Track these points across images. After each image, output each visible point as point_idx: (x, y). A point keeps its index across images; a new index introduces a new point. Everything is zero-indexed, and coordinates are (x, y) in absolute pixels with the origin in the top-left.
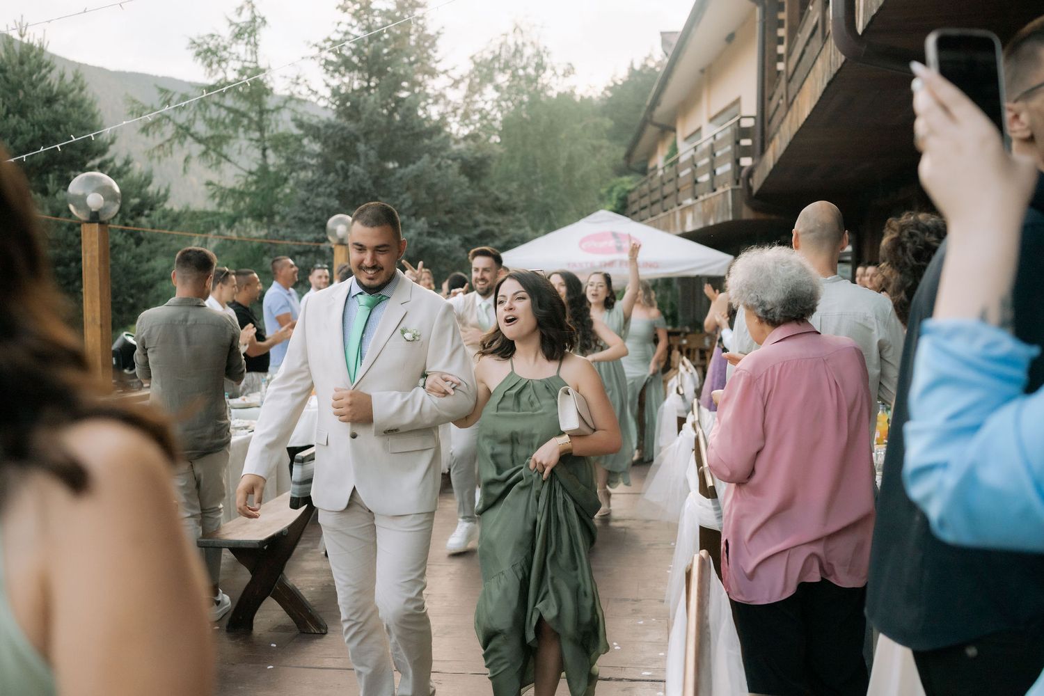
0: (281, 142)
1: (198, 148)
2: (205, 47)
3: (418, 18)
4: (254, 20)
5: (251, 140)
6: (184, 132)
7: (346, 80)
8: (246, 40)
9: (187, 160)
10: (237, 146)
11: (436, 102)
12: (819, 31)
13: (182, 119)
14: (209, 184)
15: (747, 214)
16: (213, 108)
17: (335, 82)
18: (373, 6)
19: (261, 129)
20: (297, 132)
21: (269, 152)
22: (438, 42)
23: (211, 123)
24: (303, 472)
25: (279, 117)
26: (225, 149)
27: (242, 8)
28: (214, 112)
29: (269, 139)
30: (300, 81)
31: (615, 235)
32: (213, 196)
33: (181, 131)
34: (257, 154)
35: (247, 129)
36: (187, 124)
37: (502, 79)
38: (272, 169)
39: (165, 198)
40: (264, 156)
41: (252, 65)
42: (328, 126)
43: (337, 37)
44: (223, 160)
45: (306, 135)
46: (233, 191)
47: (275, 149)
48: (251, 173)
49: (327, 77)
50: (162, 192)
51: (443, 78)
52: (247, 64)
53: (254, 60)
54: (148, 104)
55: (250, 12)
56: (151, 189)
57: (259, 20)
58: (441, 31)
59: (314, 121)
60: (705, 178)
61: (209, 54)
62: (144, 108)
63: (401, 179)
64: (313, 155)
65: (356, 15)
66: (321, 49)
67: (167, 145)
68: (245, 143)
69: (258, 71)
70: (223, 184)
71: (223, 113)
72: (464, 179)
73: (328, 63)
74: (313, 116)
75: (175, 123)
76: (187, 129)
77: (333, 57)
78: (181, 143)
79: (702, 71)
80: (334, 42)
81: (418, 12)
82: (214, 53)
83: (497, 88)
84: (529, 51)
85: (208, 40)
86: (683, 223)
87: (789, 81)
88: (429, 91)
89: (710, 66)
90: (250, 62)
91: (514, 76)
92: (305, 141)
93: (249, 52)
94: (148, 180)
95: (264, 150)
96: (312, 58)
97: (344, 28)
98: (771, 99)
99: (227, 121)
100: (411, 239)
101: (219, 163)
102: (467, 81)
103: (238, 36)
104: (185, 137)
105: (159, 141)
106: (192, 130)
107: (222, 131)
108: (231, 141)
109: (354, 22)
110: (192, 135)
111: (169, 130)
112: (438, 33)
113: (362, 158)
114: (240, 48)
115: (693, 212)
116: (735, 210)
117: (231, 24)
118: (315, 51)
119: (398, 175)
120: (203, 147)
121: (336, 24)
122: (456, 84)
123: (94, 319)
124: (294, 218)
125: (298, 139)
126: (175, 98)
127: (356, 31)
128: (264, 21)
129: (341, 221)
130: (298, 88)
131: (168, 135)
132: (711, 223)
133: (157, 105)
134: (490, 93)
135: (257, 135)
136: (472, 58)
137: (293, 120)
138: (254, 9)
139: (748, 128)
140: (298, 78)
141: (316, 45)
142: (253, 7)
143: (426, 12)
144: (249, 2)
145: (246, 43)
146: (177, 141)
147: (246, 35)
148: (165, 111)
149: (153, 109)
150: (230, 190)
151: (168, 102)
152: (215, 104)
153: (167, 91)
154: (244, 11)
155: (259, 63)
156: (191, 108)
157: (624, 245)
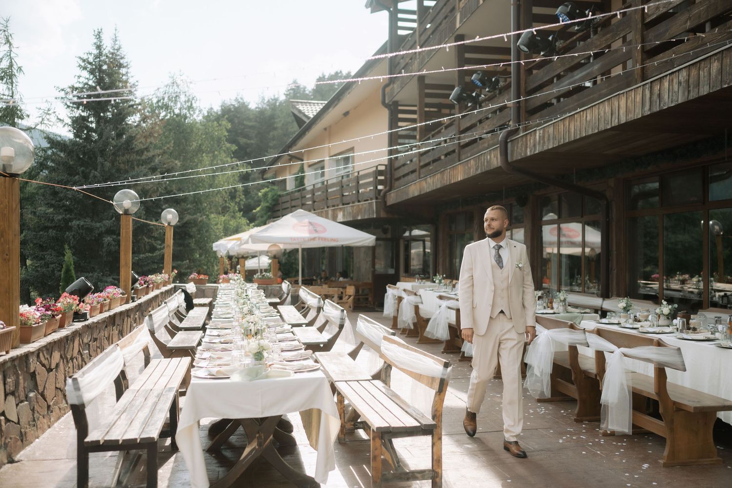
3: (123, 75)
4: (11, 68)
8: (5, 81)
15: (383, 215)
18: (104, 68)
27: (2, 59)
31: (312, 224)
43: (77, 85)
52: (5, 97)
53: (11, 94)
55: (8, 62)
57: (15, 68)
58: (136, 84)
60: (350, 194)
65: (92, 72)
66: (67, 93)
79: (325, 129)
80: (76, 88)
81: (123, 71)
86: (335, 216)
89: (330, 126)
90: (8, 96)
93: (7, 89)
97: (82, 80)
109: (91, 77)
113: (99, 167)
114: (1, 86)
115: (344, 212)
116: (378, 212)
118: (62, 94)
121: (77, 77)
127: (90, 83)
128: (20, 69)
130: (48, 117)
132: (359, 218)
137: (45, 138)
138: (13, 61)
139: (382, 171)
140: (49, 110)
141: (63, 90)
142: (11, 58)
143: (129, 71)
144: (9, 55)
145: (6, 83)
147: (6, 78)
154: (4, 61)
155: (15, 97)
157: (318, 229)
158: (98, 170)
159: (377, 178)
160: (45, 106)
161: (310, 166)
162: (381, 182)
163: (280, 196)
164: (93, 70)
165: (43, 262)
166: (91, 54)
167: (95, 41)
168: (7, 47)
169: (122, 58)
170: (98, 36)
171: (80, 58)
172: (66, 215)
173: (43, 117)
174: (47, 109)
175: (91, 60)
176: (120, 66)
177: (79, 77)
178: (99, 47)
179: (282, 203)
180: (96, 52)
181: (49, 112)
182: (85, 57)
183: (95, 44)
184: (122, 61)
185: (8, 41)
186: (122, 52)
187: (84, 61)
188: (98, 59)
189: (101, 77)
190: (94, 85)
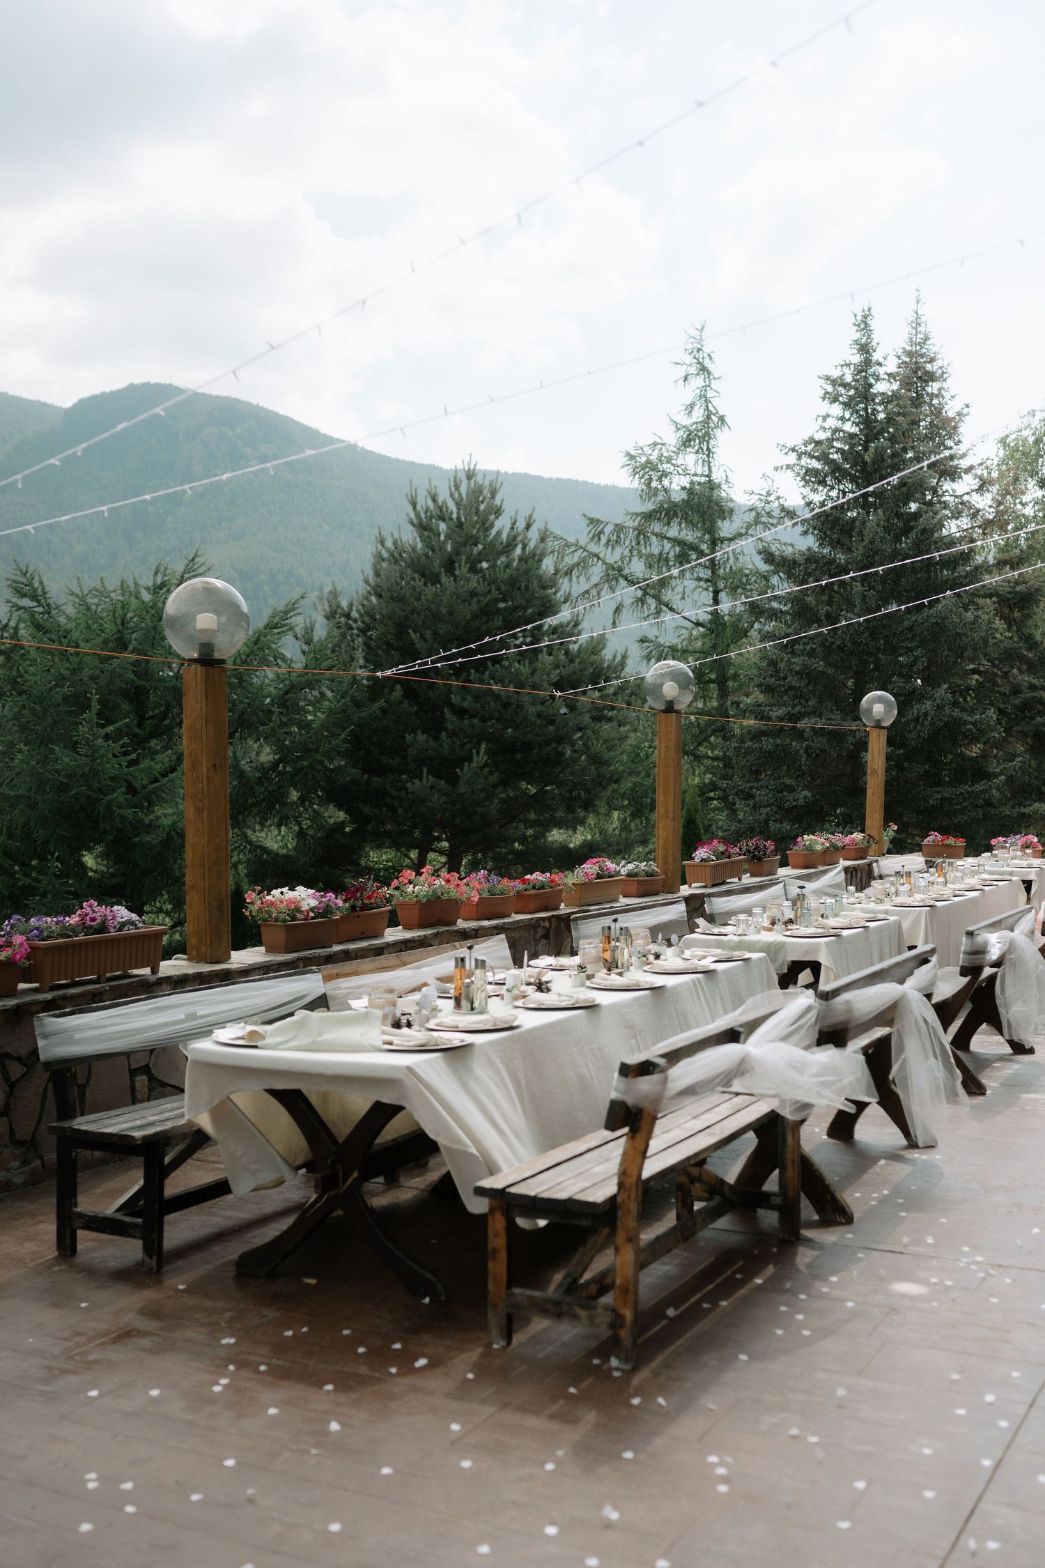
0: (740, 582)
1: (632, 594)
2: (643, 459)
3: (932, 396)
4: (708, 417)
5: (699, 579)
6: (615, 575)
7: (834, 494)
8: (697, 448)
9: (618, 610)
10: (679, 589)
11: (957, 515)
13: (613, 557)
14: (644, 641)
16: (654, 539)
17: (817, 498)
18: (873, 391)
19: (714, 565)
20: (764, 567)
21: (722, 595)
22: (961, 428)
23: (651, 561)
25: (740, 548)
26: (667, 595)
27: (691, 406)
28: (655, 547)
29: (724, 578)
32: (648, 657)
33: (611, 572)
34: (707, 597)
35: (695, 566)
36: (620, 563)
38: (727, 618)
40: (716, 601)
41: (703, 479)
42: (811, 558)
43: (822, 436)
44: (664, 608)
45: (775, 572)
47: (731, 591)
48: (698, 624)
49: (807, 491)
51: (968, 478)
52: (696, 479)
53: (707, 473)
54: (571, 539)
55: (702, 411)
57: (715, 419)
58: (965, 411)
59: (789, 551)
61: (648, 469)
62: (567, 545)
63: (910, 629)
64: (785, 599)
65: (849, 404)
66: (800, 456)
67: (594, 592)
68: (690, 584)
69: (712, 486)
70: (661, 640)
71: (667, 546)
73: (809, 471)
74: (785, 544)
75: (604, 563)
76: (620, 570)
77: (815, 464)
78: (612, 589)
80: (818, 443)
81: (933, 387)
82: (655, 469)
85: (648, 450)
88: (948, 499)
90: (702, 476)
92: (775, 580)
93: (700, 462)
95: (716, 593)
96: (788, 467)
97: (831, 423)
99: (672, 554)
100: (926, 714)
101: (658, 613)
103: (687, 443)
104: (617, 580)
105: (586, 587)
106: (626, 571)
107: (665, 571)
108: (675, 585)
109: (847, 415)
110: (626, 578)
111: (597, 572)
112: (959, 414)
113: (859, 602)
114: (690, 459)
117: (679, 427)
118: (792, 459)
119: (907, 624)
120: (638, 593)
121: (820, 419)
122: (985, 485)
124: (762, 685)
125: (765, 577)
126: (609, 529)
127: (850, 428)
128: (722, 420)
129: (878, 700)
130: (768, 508)
131: (595, 580)
133: (582, 543)
135: (708, 573)
136: (1003, 442)
137: (760, 553)
138: (710, 405)
140: (769, 494)
141: (793, 450)
142: (708, 401)
143: (945, 385)
144: (703, 397)
145: (697, 452)
146: (606, 585)
147: (697, 441)
148: (593, 548)
149: (578, 547)
150: (670, 647)
151: (598, 536)
152: (657, 535)
153: (598, 521)
154: (696, 408)
155: (714, 477)
156: (627, 543)
160: (760, 487)
164: (851, 398)
165: (751, 802)
166: (848, 365)
167: (858, 335)
168: (698, 382)
169: (932, 360)
170: (864, 324)
171: (827, 378)
172: (794, 706)
173: (760, 510)
174: (764, 493)
175: (848, 379)
176: (930, 377)
177: (825, 418)
178: (865, 349)
180: (857, 359)
181: (769, 499)
182: (836, 374)
183: (856, 342)
184: (929, 367)
185: (703, 369)
186: (933, 347)
187: (834, 382)
188: (864, 374)
189: (870, 411)
190: (855, 430)
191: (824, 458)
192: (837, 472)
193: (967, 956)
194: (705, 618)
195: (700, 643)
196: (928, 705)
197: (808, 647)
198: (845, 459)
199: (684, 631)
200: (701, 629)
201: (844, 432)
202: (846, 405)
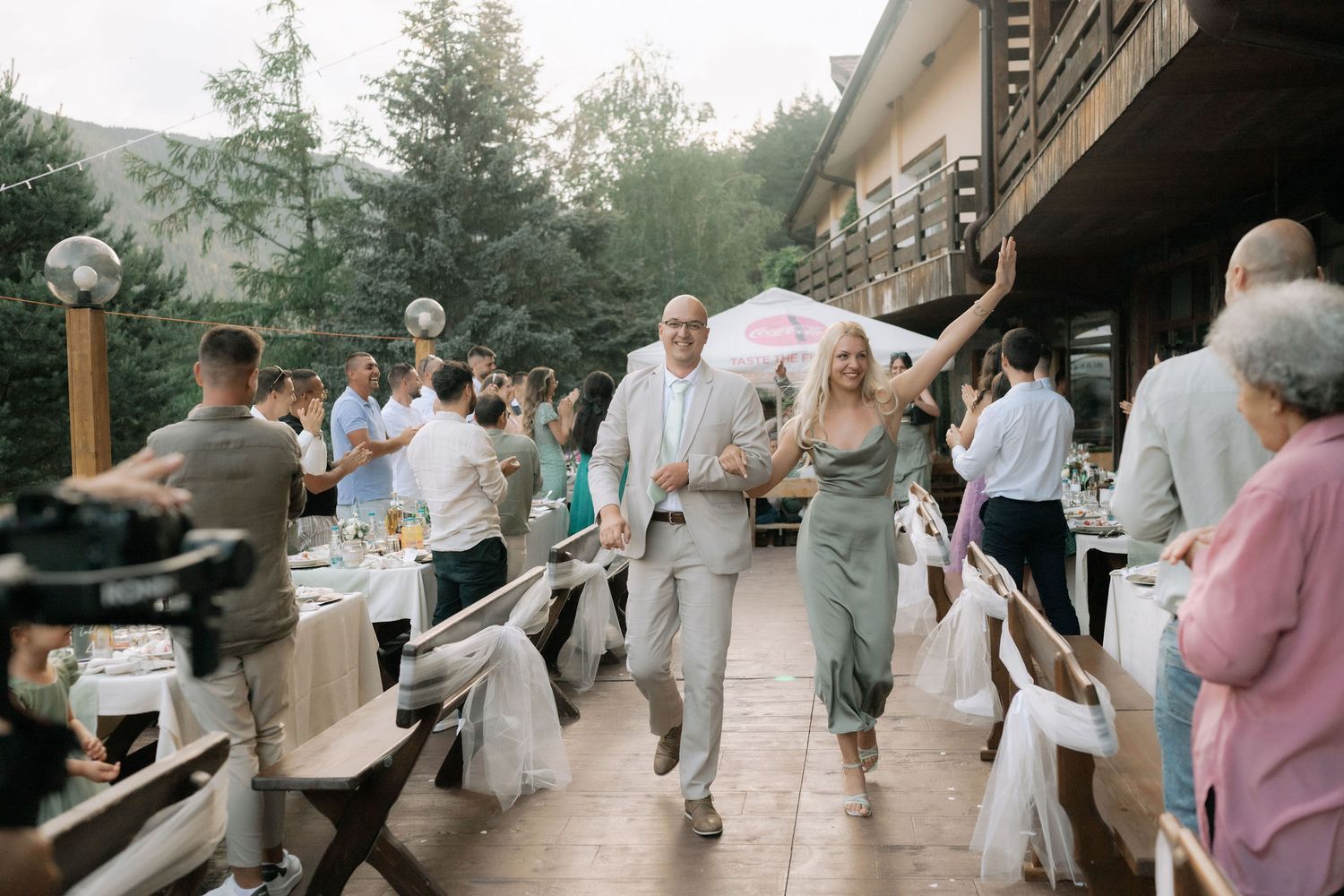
0: (332, 210)
1: (221, 220)
2: (229, 86)
3: (510, 46)
4: (293, 50)
5: (292, 207)
6: (203, 198)
7: (417, 126)
8: (283, 77)
9: (207, 235)
10: (274, 216)
11: (536, 155)
12: (1102, 19)
13: (199, 180)
14: (237, 266)
15: (972, 287)
16: (241, 165)
17: (402, 130)
18: (451, 29)
19: (305, 193)
20: (353, 195)
21: (317, 223)
22: (536, 77)
23: (239, 186)
24: (415, 670)
25: (329, 177)
26: (258, 220)
27: (277, 35)
28: (242, 172)
29: (316, 207)
30: (357, 128)
31: (793, 320)
32: (243, 283)
33: (198, 197)
34: (301, 225)
35: (287, 193)
36: (206, 188)
37: (617, 125)
38: (320, 245)
39: (181, 282)
40: (310, 228)
41: (292, 109)
42: (395, 186)
43: (404, 70)
44: (256, 234)
45: (366, 200)
46: (269, 275)
47: (325, 218)
48: (293, 251)
49: (393, 123)
50: (177, 275)
51: (544, 123)
52: (285, 108)
53: (295, 103)
54: (154, 162)
55: (288, 39)
56: (162, 271)
57: (301, 50)
59: (377, 181)
60: (908, 242)
61: (233, 94)
62: (149, 168)
63: (493, 255)
64: (375, 226)
65: (429, 40)
66: (384, 87)
67: (180, 216)
68: (285, 212)
69: (301, 117)
70: (255, 266)
71: (255, 172)
72: (575, 255)
73: (393, 103)
74: (375, 173)
75: (190, 187)
76: (207, 194)
77: (398, 97)
78: (199, 213)
79: (891, 105)
80: (400, 76)
81: (510, 38)
82: (242, 95)
83: (613, 137)
84: (652, 88)
85: (233, 77)
86: (879, 302)
87: (1040, 103)
88: (526, 140)
89: (901, 98)
90: (290, 105)
91: (634, 120)
92: (365, 208)
93: (288, 91)
94: (156, 260)
95: (310, 220)
96: (371, 97)
97: (412, 57)
98: (1003, 132)
99: (260, 182)
100: (508, 334)
101: (250, 238)
102: (573, 128)
103: (273, 71)
104: (204, 205)
105: (173, 210)
106: (214, 196)
107: (253, 196)
108: (266, 211)
109: (427, 50)
110: (214, 203)
111: (183, 197)
112: (536, 65)
113: (441, 228)
114: (277, 88)
115: (894, 289)
116: (956, 282)
117: (263, 54)
118: (376, 89)
119: (489, 250)
120: (228, 218)
121: (403, 54)
122: (561, 130)
123: (86, 445)
124: (353, 308)
125: (355, 206)
126: (191, 152)
127: (429, 62)
128: (307, 51)
129: (423, 307)
130: (354, 138)
131: (182, 204)
132: (921, 301)
133: (166, 164)
134: (603, 144)
135: (300, 201)
136: (579, 98)
137: (348, 180)
138: (294, 36)
139: (970, 173)
140: (354, 125)
141: (376, 81)
142: (292, 32)
143: (520, 37)
144: (287, 26)
145: (284, 81)
146: (193, 210)
147: (284, 69)
148: (177, 171)
149: (160, 169)
150: (265, 273)
151: (180, 159)
152: (244, 160)
153: (179, 145)
154: (281, 38)
155: (302, 106)
156: (212, 167)
157: (807, 333)
158: (441, 235)
159: (956, 192)
160: (345, 118)
161: (868, 196)
162: (968, 204)
163: (797, 266)
164: (431, 35)
168: (282, 12)
169: (509, 12)
171: (407, 14)
172: (385, 329)
173: (346, 139)
174: (350, 123)
175: (427, 16)
176: (507, 28)
177: (406, 52)
179: (802, 280)
181: (354, 129)
182: (415, 11)
184: (505, 18)
187: (414, 19)
188: (441, 12)
189: (449, 49)
190: (436, 66)
191: (406, 91)
192: (420, 107)
193: (408, 693)
194: (297, 244)
195: (296, 271)
196: (509, 326)
197: (397, 271)
198: (426, 92)
199: (280, 258)
200: (298, 257)
201: (425, 67)
202: (426, 40)
